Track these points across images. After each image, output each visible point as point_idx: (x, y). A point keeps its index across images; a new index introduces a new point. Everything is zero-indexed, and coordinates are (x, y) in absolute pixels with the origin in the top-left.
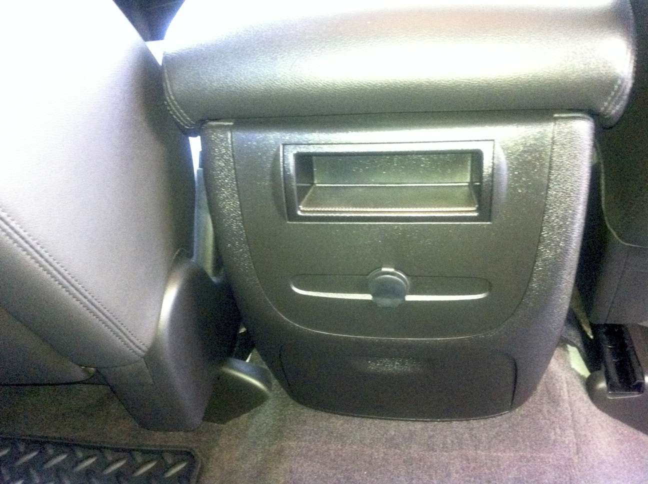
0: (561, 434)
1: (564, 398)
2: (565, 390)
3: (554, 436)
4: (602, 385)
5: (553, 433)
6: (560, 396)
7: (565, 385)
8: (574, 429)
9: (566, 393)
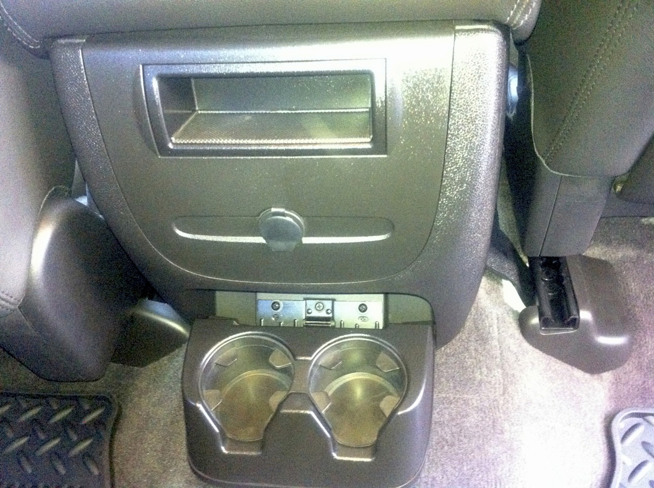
0: (488, 374)
1: (493, 335)
2: (495, 327)
3: (480, 376)
4: (535, 321)
5: (479, 373)
6: (489, 333)
7: (496, 321)
8: (502, 368)
9: (496, 330)
